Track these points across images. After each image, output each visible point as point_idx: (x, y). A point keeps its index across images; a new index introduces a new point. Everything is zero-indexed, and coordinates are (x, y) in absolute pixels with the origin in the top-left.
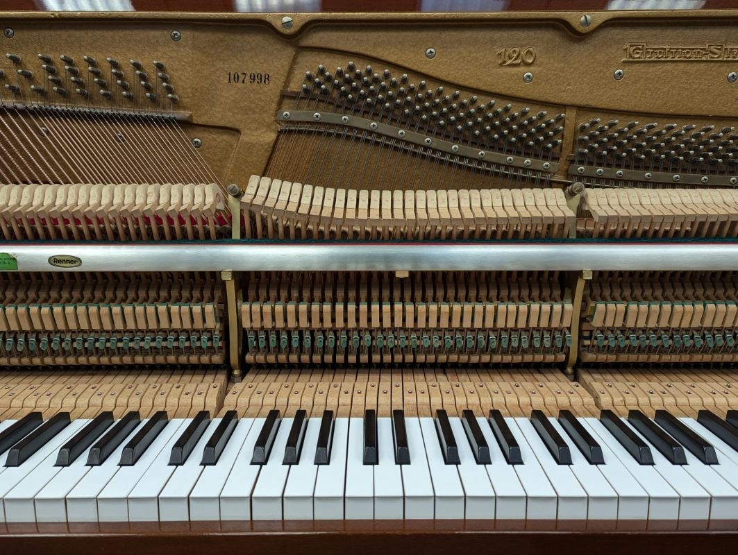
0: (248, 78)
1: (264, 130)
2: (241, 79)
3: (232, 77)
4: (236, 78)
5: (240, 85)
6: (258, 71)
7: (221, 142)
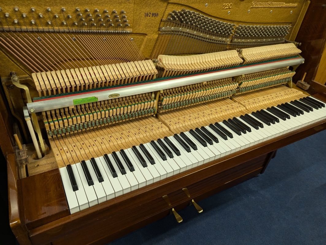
0: (151, 15)
1: (155, 33)
2: (149, 15)
3: (146, 15)
4: (147, 15)
5: (148, 18)
6: (155, 12)
7: (140, 39)
